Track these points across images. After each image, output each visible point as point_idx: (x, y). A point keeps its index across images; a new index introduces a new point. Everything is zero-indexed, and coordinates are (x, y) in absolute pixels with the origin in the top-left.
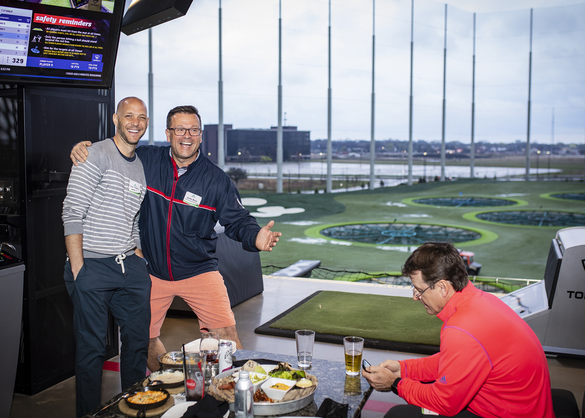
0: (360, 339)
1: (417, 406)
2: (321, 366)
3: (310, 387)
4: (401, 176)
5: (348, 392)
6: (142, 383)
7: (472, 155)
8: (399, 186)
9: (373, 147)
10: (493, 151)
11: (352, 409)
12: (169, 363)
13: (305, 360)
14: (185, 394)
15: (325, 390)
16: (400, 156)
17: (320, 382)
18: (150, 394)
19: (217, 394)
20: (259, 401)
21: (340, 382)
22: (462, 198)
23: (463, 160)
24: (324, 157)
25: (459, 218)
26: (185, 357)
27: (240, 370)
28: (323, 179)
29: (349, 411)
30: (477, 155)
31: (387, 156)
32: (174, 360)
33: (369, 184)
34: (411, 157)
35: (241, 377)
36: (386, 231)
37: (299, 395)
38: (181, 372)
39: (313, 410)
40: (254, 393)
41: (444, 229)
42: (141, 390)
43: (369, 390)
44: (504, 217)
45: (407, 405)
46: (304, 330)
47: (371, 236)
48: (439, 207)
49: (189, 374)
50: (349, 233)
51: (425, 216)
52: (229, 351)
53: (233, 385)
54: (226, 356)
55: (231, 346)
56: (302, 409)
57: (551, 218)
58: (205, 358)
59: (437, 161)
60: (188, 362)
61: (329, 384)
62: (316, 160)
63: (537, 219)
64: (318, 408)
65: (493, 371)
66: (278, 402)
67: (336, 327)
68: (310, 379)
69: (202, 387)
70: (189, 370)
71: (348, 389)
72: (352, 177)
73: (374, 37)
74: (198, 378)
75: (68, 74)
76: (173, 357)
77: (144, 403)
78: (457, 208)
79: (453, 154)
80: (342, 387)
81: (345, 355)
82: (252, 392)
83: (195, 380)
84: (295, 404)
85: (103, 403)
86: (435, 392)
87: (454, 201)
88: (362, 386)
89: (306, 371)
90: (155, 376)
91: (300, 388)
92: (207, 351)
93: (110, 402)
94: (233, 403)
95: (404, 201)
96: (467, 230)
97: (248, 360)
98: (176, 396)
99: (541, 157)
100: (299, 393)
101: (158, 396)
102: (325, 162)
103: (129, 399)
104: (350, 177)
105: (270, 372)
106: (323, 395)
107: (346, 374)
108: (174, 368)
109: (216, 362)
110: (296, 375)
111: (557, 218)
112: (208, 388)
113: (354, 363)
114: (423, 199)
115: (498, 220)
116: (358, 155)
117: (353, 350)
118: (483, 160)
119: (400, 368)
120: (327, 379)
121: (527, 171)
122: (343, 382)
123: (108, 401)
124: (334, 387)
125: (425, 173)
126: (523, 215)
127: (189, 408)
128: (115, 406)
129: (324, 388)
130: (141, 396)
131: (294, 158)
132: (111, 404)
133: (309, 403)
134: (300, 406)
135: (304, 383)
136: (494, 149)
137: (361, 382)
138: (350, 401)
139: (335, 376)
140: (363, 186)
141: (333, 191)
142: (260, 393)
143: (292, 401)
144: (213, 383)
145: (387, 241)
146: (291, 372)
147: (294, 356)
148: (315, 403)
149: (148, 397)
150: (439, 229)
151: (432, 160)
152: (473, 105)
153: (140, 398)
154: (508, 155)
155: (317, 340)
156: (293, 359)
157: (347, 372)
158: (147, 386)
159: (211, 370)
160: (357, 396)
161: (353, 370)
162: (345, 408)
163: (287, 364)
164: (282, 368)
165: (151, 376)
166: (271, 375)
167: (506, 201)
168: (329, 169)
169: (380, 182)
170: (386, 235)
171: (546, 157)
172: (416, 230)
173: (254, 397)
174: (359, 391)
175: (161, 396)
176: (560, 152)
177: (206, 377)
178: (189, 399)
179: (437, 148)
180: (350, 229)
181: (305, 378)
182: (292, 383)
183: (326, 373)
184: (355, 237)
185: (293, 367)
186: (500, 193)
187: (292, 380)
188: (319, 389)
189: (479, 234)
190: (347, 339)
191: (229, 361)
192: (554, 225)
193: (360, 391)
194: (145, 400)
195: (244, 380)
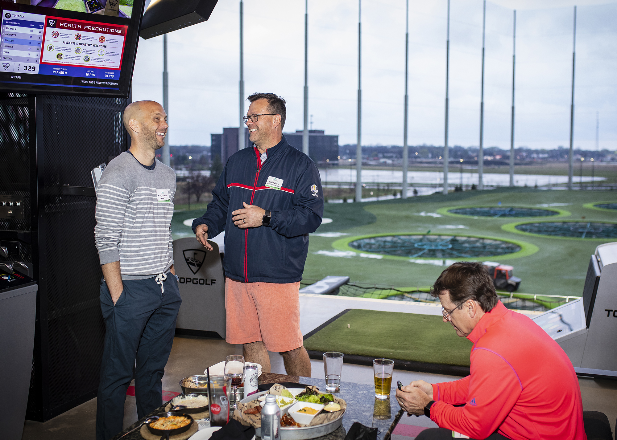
0: (390, 361)
1: (448, 429)
2: (349, 389)
3: (339, 411)
4: (436, 184)
5: (377, 415)
6: (164, 408)
7: (511, 161)
8: (433, 194)
9: (406, 154)
10: (534, 158)
11: (381, 434)
12: (192, 387)
13: (333, 383)
14: (210, 419)
15: (354, 414)
16: (435, 163)
17: (348, 406)
18: (173, 420)
19: (243, 419)
20: (285, 426)
21: (369, 406)
22: (501, 208)
23: (502, 167)
24: (353, 163)
25: (498, 229)
26: (209, 381)
27: (265, 394)
28: (352, 187)
29: (378, 435)
30: (518, 162)
31: (421, 163)
32: (197, 384)
33: (401, 192)
34: (447, 164)
35: (267, 401)
36: (420, 244)
37: (327, 419)
38: (205, 396)
39: (341, 435)
40: (281, 417)
41: (481, 241)
42: (164, 415)
43: (399, 414)
44: (545, 228)
45: (438, 428)
46: (331, 352)
47: (403, 249)
48: (476, 218)
49: (214, 398)
50: (379, 245)
51: (461, 227)
52: (255, 374)
53: (258, 410)
54: (252, 379)
55: (257, 369)
56: (330, 434)
57: (595, 229)
58: (231, 381)
59: (475, 168)
60: (212, 386)
61: (358, 407)
62: (345, 167)
63: (580, 230)
64: (347, 433)
65: (523, 393)
66: (305, 426)
67: (365, 348)
68: (339, 403)
69: (227, 412)
70: (214, 394)
71: (378, 413)
72: (383, 185)
73: (407, 35)
74: (223, 403)
75: (83, 82)
76: (196, 381)
77: (167, 429)
78: (495, 218)
79: (491, 160)
80: (371, 411)
81: (375, 377)
82: (279, 417)
83: (220, 405)
84: (323, 429)
85: (124, 429)
86: (465, 415)
87: (492, 211)
88: (392, 409)
89: (334, 395)
90: (178, 401)
91: (328, 412)
92: (232, 374)
93: (131, 428)
94: (259, 428)
95: (439, 211)
96: (506, 242)
97: (275, 383)
98: (200, 421)
99: (584, 165)
100: (327, 417)
101: (181, 421)
102: (354, 169)
103: (151, 425)
104: (381, 185)
105: (297, 396)
106: (351, 419)
107: (376, 398)
108: (197, 392)
109: (241, 386)
110: (324, 399)
111: (601, 229)
112: (233, 413)
113: (384, 386)
114: (460, 209)
115: (539, 232)
116: (389, 162)
117: (382, 373)
118: (523, 167)
119: (432, 391)
120: (356, 402)
121: (570, 179)
122: (372, 406)
123: (128, 427)
124: (363, 411)
125: (461, 181)
126: (565, 226)
127: (214, 433)
128: (136, 432)
129: (352, 412)
130: (164, 422)
131: (321, 164)
132: (133, 430)
133: (338, 427)
134: (328, 430)
135: (332, 407)
136: (535, 156)
137: (391, 406)
138: (380, 425)
139: (364, 399)
140: (395, 195)
141: (363, 200)
142: (287, 417)
143: (320, 425)
144: (238, 407)
145: (420, 253)
146: (319, 395)
147: (322, 379)
148: (344, 428)
149: (171, 422)
150: (476, 241)
151: (469, 167)
152: (513, 108)
153: (163, 423)
154: (550, 162)
155: (346, 361)
156: (321, 382)
157: (377, 395)
158: (170, 411)
159: (236, 394)
160: (387, 420)
161: (383, 393)
162: (374, 432)
163: (315, 387)
164: (309, 392)
165: (174, 401)
166: (298, 399)
167: (548, 211)
168: (358, 176)
169: (413, 191)
170: (420, 247)
171: (590, 164)
172: (451, 242)
173: (281, 421)
174: (388, 415)
175: (185, 421)
176: (605, 159)
177: (231, 401)
178: (213, 424)
179: (474, 154)
180: (381, 241)
181: (333, 401)
182: (320, 407)
183: (355, 397)
184: (386, 250)
185: (321, 391)
186: (541, 203)
187: (320, 404)
188: (348, 413)
189: (519, 247)
190: (376, 361)
191: (255, 385)
192: (598, 237)
193: (390, 414)
194: (168, 425)
195: (270, 404)
